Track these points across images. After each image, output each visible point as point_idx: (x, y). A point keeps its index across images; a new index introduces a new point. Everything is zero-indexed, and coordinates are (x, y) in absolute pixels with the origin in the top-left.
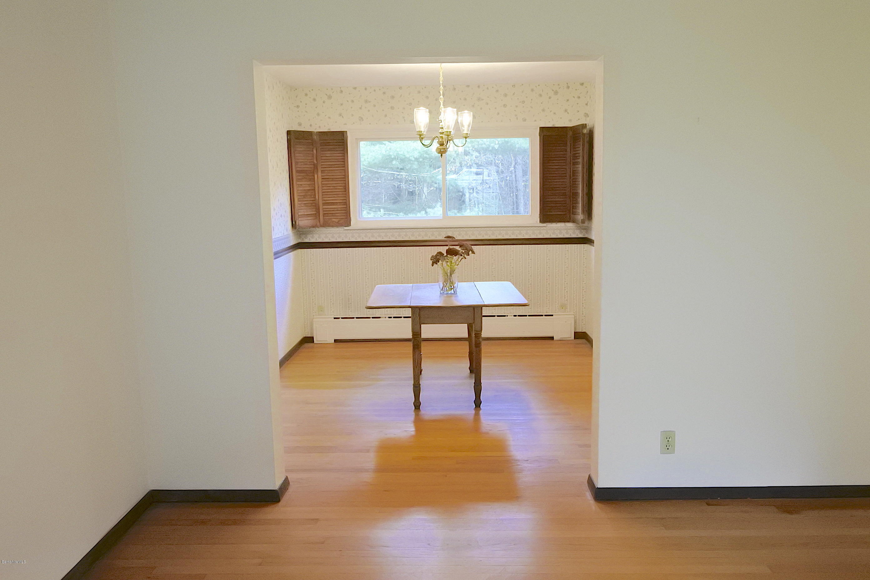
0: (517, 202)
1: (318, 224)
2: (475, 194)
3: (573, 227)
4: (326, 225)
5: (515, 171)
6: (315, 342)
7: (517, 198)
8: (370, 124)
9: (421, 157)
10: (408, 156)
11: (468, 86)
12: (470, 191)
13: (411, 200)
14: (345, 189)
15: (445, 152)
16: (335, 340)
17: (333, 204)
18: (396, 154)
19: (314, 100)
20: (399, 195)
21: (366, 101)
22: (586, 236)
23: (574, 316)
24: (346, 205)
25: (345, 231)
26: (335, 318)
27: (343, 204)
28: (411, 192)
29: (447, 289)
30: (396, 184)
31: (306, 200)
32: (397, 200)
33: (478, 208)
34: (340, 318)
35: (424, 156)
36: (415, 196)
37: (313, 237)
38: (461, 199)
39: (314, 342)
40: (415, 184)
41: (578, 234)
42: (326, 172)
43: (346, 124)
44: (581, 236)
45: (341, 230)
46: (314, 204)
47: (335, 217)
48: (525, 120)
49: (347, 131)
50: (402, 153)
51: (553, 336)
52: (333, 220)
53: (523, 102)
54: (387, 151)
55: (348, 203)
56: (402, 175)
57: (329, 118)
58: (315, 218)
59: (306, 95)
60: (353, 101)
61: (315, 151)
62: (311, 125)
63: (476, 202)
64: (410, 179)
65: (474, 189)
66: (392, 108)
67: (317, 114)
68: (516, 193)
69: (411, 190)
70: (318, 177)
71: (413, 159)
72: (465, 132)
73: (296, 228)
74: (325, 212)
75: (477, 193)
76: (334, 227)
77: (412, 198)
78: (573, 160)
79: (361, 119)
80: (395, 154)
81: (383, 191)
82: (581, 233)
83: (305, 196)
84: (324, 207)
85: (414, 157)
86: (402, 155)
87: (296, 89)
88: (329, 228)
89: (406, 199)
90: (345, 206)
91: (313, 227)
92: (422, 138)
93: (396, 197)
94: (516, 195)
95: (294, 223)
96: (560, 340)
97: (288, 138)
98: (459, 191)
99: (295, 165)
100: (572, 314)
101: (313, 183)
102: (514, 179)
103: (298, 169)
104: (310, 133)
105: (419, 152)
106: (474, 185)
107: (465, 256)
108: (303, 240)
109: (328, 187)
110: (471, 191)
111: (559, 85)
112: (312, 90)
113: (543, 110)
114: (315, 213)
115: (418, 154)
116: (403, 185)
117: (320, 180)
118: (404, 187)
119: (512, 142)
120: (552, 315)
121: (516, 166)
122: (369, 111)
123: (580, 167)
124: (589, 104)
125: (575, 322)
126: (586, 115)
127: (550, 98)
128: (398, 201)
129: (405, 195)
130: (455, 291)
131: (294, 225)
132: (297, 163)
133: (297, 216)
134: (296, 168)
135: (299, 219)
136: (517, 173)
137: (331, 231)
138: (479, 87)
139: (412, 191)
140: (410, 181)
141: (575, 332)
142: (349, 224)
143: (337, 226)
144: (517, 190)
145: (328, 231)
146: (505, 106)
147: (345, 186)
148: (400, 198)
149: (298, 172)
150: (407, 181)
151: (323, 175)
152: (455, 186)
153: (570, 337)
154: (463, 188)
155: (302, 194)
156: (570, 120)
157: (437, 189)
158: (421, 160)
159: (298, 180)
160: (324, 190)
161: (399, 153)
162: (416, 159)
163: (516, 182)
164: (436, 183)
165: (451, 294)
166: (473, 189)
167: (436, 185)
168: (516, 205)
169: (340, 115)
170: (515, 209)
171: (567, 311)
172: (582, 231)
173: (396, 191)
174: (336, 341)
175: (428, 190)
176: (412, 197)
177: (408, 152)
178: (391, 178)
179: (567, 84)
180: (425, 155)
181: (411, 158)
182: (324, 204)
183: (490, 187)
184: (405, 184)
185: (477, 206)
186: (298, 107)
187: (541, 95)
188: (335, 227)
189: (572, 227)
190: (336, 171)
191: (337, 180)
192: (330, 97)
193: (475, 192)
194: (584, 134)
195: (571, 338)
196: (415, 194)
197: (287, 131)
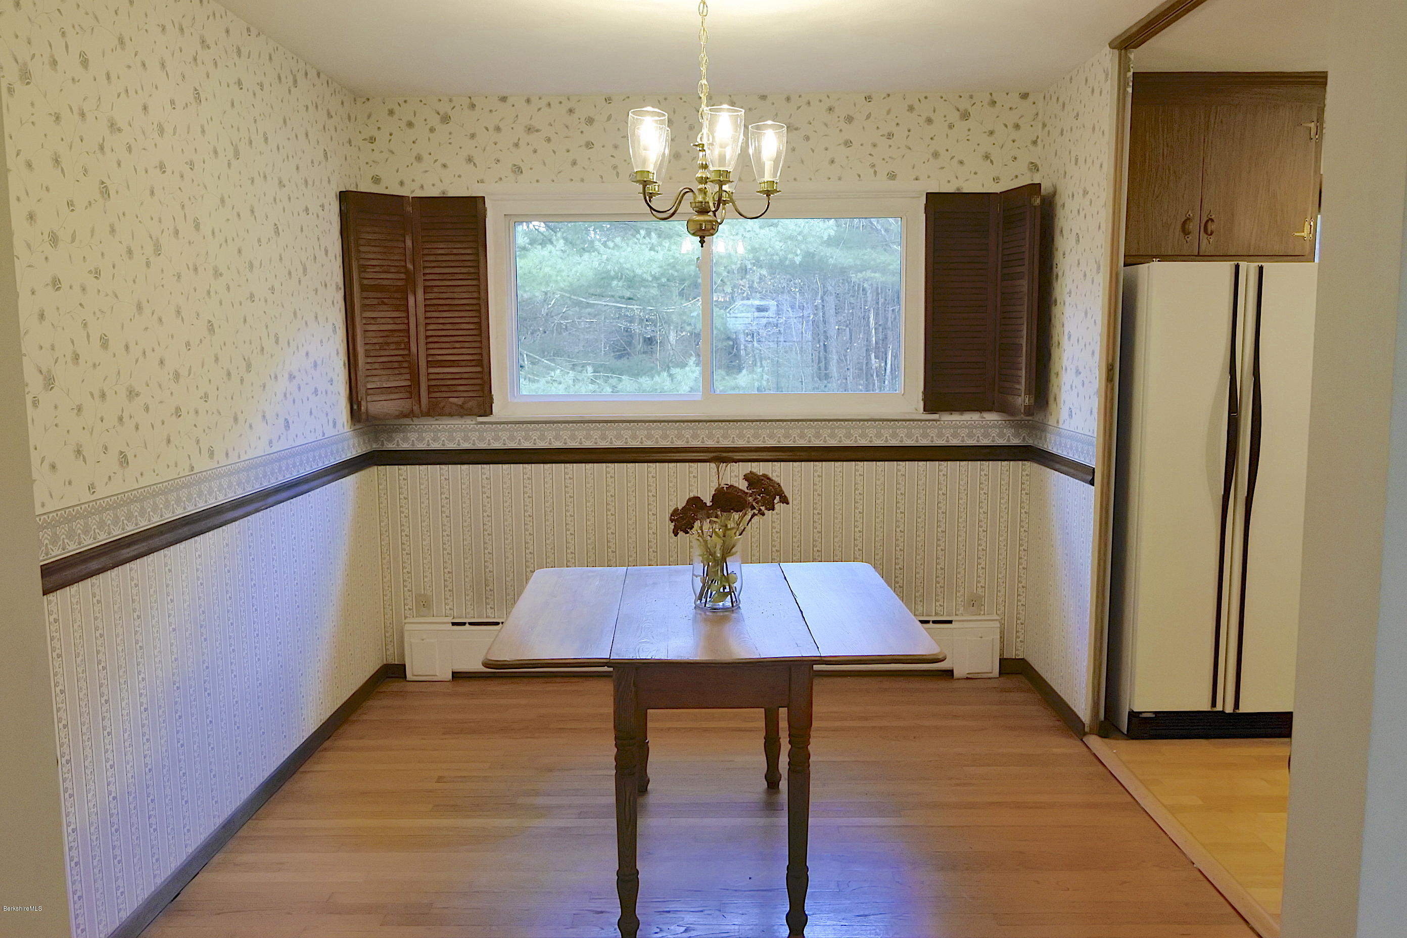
0: (825, 358)
1: (416, 408)
2: (755, 344)
3: (1000, 422)
4: (435, 410)
5: (823, 306)
6: (409, 676)
7: (825, 351)
8: (538, 181)
9: (662, 275)
10: (639, 271)
11: (764, 97)
12: (747, 339)
13: (650, 353)
14: (480, 329)
15: (711, 231)
16: (453, 673)
17: (453, 364)
18: (619, 268)
19: (410, 124)
20: (630, 344)
21: (529, 130)
22: (1030, 442)
23: (1000, 622)
24: (482, 366)
25: (479, 426)
26: (454, 624)
27: (473, 363)
28: (649, 338)
29: (714, 593)
30: (623, 324)
31: (387, 353)
32: (625, 352)
33: (761, 367)
34: (467, 625)
35: (669, 273)
36: (656, 346)
37: (405, 439)
38: (731, 351)
39: (405, 677)
40: (655, 326)
41: (1010, 438)
42: (436, 290)
43: (482, 181)
44: (1015, 442)
45: (469, 423)
46: (405, 365)
47: (455, 394)
48: (892, 176)
49: (484, 197)
50: (628, 266)
51: (951, 669)
52: (451, 400)
53: (890, 136)
54: (603, 262)
55: (485, 362)
56: (632, 310)
57: (444, 166)
58: (408, 395)
59: (391, 112)
60: (498, 129)
61: (409, 243)
62: (402, 183)
63: (757, 357)
64: (647, 317)
65: (755, 335)
66: (589, 145)
67: (416, 157)
68: (825, 341)
69: (649, 336)
70: (417, 301)
71: (650, 279)
72: (768, 177)
73: (359, 421)
74: (433, 383)
75: (759, 341)
76: (455, 417)
77: (651, 350)
78: (1002, 268)
79: (518, 170)
80: (616, 268)
81: (602, 336)
82: (1017, 435)
83: (383, 346)
84: (431, 370)
85: (651, 276)
86: (629, 271)
87: (368, 99)
88: (444, 417)
89: (640, 350)
90: (478, 369)
91: (406, 416)
92: (651, 195)
93: (624, 347)
94: (824, 345)
95: (355, 407)
96: (967, 678)
97: (342, 208)
98: (729, 338)
99: (360, 272)
100: (996, 620)
101: (404, 315)
102: (822, 319)
103: (366, 282)
104: (398, 200)
105: (660, 267)
106: (754, 328)
107: (763, 508)
108: (383, 445)
109: (441, 326)
110: (749, 338)
111: (971, 97)
112: (405, 101)
113: (936, 155)
114: (410, 384)
115: (658, 270)
116: (636, 327)
117: (421, 309)
118: (638, 331)
119: (822, 254)
120: (950, 622)
121: (825, 297)
122: (535, 151)
123: (1023, 285)
124: (1039, 140)
125: (1002, 637)
126: (1034, 167)
127: (951, 126)
128: (628, 354)
129: (639, 343)
130: (734, 600)
131: (356, 413)
132: (363, 268)
133: (362, 391)
134: (361, 278)
135: (369, 398)
136: (826, 309)
137: (447, 425)
138: (788, 99)
139: (651, 337)
140: (647, 321)
141: (1000, 659)
142: (487, 410)
143: (462, 416)
144: (827, 338)
145: (439, 425)
146: (848, 143)
147: (480, 323)
148: (630, 349)
149: (363, 288)
150: (641, 320)
151: (429, 296)
152: (722, 329)
153: (991, 671)
154: (736, 333)
155: (375, 341)
156: (996, 180)
157: (691, 334)
158: (664, 280)
159: (365, 307)
160: (430, 332)
161: (624, 265)
162: (655, 278)
163: (825, 324)
164: (690, 324)
165: (725, 609)
166: (753, 334)
167: (688, 328)
168: (824, 362)
169: (470, 160)
170: (823, 368)
171: (982, 613)
172: (1020, 430)
173: (623, 336)
174: (456, 676)
175: (677, 337)
176: (650, 346)
177: (640, 265)
178: (614, 315)
179: (991, 94)
180: (671, 271)
181: (645, 275)
182: (429, 364)
183: (780, 332)
184: (638, 325)
185: (759, 364)
186: (372, 140)
187: (929, 121)
188: (457, 417)
189: (998, 421)
190: (456, 290)
191: (458, 308)
192: (446, 119)
193: (755, 340)
194: (1035, 206)
195: (991, 673)
196: (655, 342)
197: (340, 192)
